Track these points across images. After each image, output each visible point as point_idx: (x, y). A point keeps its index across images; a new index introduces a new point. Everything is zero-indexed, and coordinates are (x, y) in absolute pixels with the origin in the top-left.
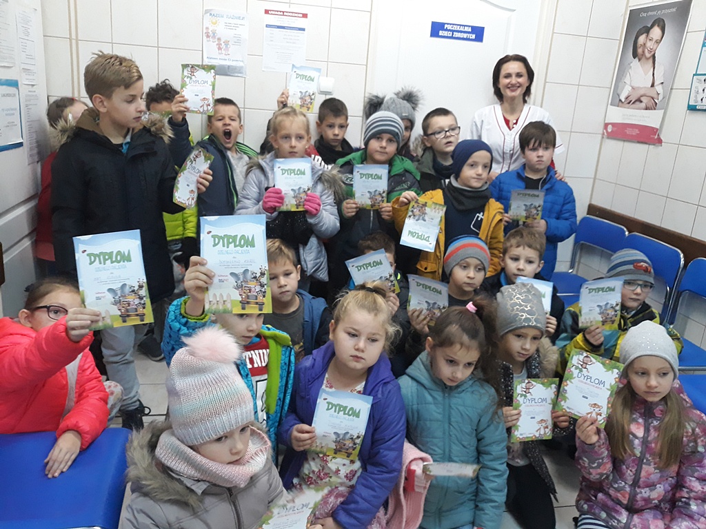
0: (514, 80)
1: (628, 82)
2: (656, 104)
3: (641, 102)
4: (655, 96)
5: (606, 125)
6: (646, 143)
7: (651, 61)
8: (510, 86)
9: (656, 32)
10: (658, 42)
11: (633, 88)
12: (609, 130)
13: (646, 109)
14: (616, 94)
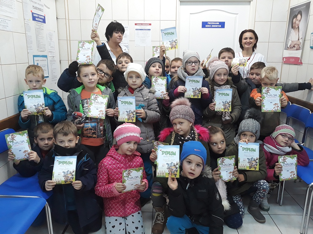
0: (248, 40)
1: (290, 39)
2: (300, 47)
3: (295, 47)
4: (299, 44)
5: (283, 58)
6: (297, 65)
7: (298, 29)
8: (247, 43)
9: (299, 16)
10: (300, 21)
11: (292, 42)
12: (284, 60)
13: (297, 50)
14: (286, 45)
